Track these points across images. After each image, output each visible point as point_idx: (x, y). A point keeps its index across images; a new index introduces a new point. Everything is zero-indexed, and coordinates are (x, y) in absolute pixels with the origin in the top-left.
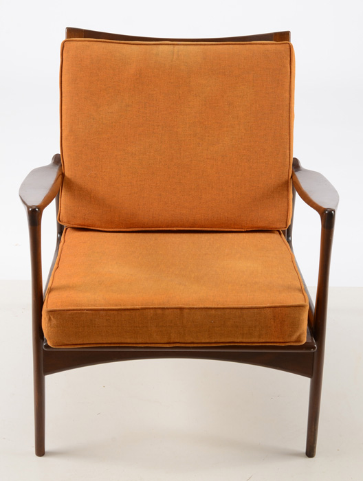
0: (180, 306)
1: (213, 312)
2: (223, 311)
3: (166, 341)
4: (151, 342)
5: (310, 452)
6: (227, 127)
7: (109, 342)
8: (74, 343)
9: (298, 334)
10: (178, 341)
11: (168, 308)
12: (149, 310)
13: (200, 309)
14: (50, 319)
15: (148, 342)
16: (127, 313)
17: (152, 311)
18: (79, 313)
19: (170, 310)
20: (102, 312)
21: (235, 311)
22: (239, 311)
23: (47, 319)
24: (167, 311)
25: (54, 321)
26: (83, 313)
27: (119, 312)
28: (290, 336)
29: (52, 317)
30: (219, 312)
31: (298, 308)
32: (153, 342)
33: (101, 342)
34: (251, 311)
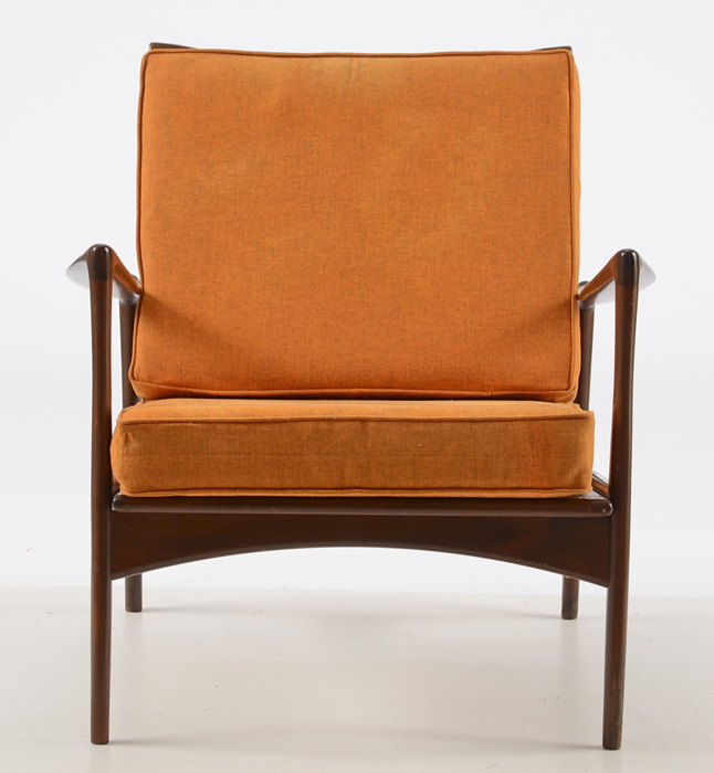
0: (361, 416)
1: (420, 427)
2: (438, 425)
3: (336, 485)
4: (309, 485)
5: (611, 740)
6: (452, 201)
7: (233, 485)
8: (169, 486)
9: (576, 471)
10: (357, 484)
11: (339, 420)
12: (304, 424)
13: (396, 421)
14: (127, 440)
15: (303, 485)
16: (266, 428)
17: (310, 425)
18: (179, 428)
19: (342, 424)
20: (220, 426)
21: (460, 425)
22: (467, 426)
23: (121, 441)
24: (337, 426)
25: (134, 444)
26: (187, 427)
27: (251, 426)
28: (562, 474)
29: (130, 436)
30: (431, 428)
31: (573, 422)
32: (312, 485)
33: (218, 485)
34: (490, 425)
